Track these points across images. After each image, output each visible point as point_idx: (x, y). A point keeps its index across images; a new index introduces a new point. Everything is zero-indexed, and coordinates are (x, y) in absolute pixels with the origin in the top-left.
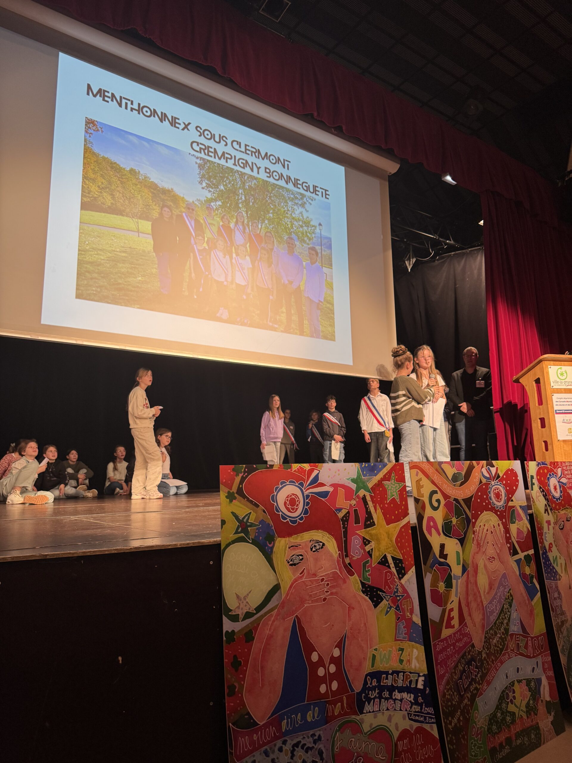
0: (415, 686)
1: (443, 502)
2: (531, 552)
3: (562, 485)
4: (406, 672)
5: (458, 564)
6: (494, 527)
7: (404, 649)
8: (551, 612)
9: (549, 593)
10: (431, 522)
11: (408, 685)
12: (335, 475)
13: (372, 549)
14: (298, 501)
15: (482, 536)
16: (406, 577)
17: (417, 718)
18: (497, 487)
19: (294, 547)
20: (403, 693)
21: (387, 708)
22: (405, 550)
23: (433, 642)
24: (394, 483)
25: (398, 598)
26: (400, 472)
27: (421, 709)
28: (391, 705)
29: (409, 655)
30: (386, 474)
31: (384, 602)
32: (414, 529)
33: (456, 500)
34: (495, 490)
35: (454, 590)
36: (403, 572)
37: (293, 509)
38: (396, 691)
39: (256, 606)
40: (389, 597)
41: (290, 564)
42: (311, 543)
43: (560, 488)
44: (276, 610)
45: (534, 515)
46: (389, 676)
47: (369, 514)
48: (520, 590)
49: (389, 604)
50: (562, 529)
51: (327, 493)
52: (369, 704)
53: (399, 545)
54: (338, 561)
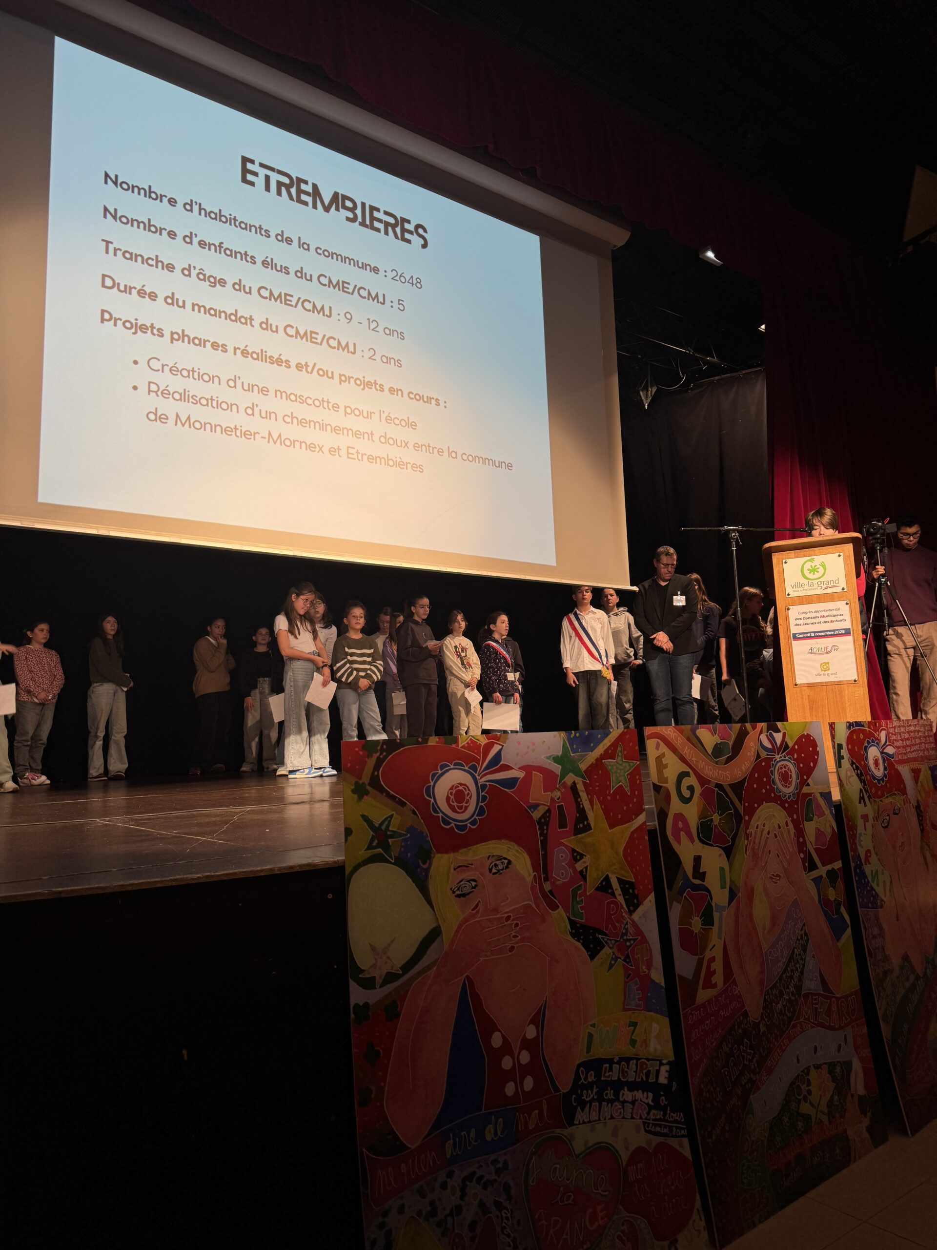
0: (654, 1080)
1: (698, 790)
2: (838, 865)
3: (886, 757)
4: (640, 1059)
5: (723, 887)
6: (779, 827)
7: (637, 1023)
8: (868, 958)
10: (680, 822)
11: (644, 1079)
12: (527, 752)
13: (586, 868)
14: (468, 794)
15: (760, 843)
16: (640, 910)
17: (658, 1129)
18: (786, 764)
19: (463, 868)
20: (636, 1092)
21: (611, 1115)
22: (638, 868)
23: (683, 1011)
24: (620, 763)
25: (628, 944)
26: (631, 744)
27: (665, 1115)
28: (617, 1111)
29: (645, 1032)
30: (609, 748)
31: (606, 950)
32: (652, 833)
33: (718, 786)
34: (781, 768)
35: (715, 929)
36: (636, 902)
37: (460, 808)
38: (626, 1088)
39: (403, 963)
40: (613, 942)
41: (455, 894)
42: (489, 861)
43: (884, 761)
44: (435, 968)
45: (843, 807)
46: (614, 1065)
47: (582, 812)
48: (819, 925)
49: (613, 953)
50: (886, 827)
51: (515, 780)
52: (583, 1110)
53: (629, 859)
54: (533, 888)
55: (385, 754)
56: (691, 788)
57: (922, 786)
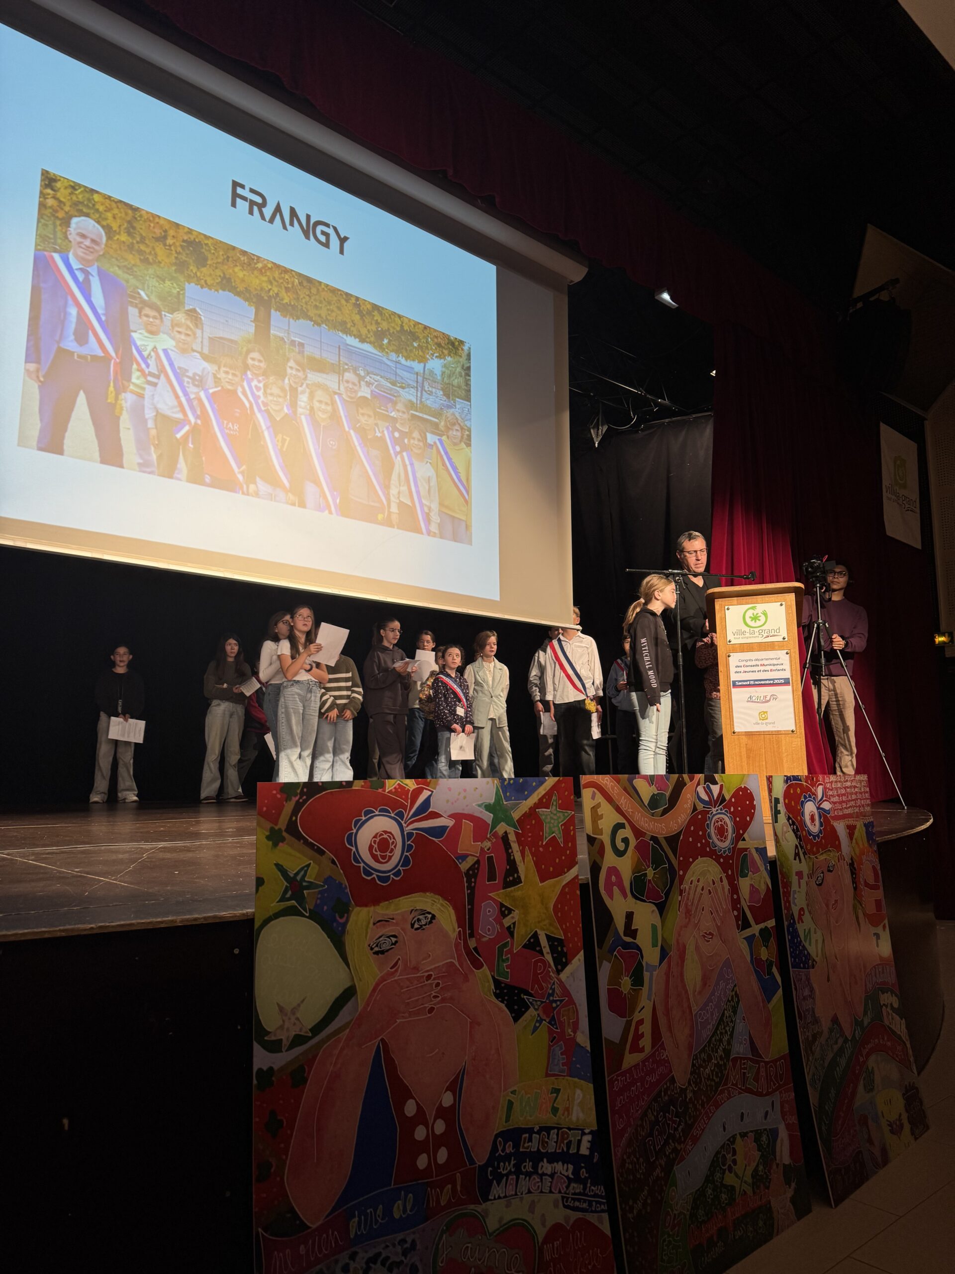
0: (575, 1151)
1: (633, 842)
2: (771, 923)
3: (823, 813)
4: (562, 1128)
5: (654, 945)
6: (714, 883)
7: (560, 1090)
8: (798, 1021)
9: (796, 989)
10: (613, 877)
11: (565, 1149)
12: (458, 799)
13: (514, 924)
14: (393, 843)
15: (693, 899)
16: (568, 969)
17: (577, 1204)
18: (722, 817)
19: (383, 922)
20: (555, 1164)
21: (529, 1189)
22: (568, 924)
23: (608, 1077)
24: (555, 812)
25: (554, 1005)
26: (566, 793)
27: (584, 1189)
28: (535, 1185)
29: (568, 1100)
30: (544, 796)
31: (531, 1013)
32: (584, 887)
33: (654, 839)
34: (717, 822)
35: (645, 990)
36: (564, 960)
37: (383, 857)
38: (545, 1160)
39: (313, 1024)
40: (539, 1003)
41: (374, 951)
42: (411, 916)
43: (820, 817)
44: (348, 1030)
45: (778, 863)
46: (534, 1135)
47: (512, 864)
48: (751, 985)
49: (538, 1015)
50: (820, 885)
51: (443, 829)
52: (498, 1184)
53: (559, 915)
54: (457, 945)
55: (305, 797)
56: (626, 841)
57: (857, 843)
